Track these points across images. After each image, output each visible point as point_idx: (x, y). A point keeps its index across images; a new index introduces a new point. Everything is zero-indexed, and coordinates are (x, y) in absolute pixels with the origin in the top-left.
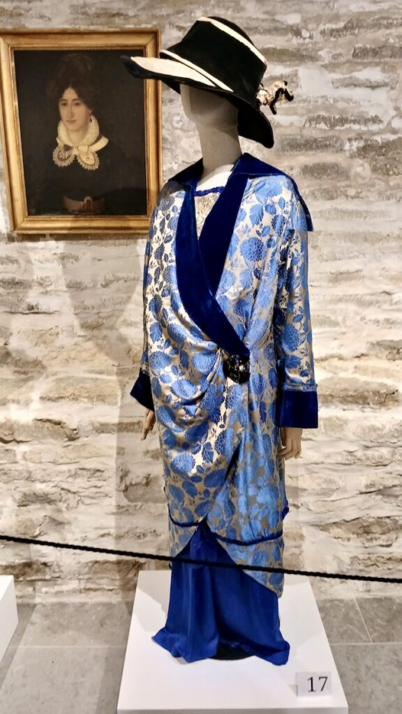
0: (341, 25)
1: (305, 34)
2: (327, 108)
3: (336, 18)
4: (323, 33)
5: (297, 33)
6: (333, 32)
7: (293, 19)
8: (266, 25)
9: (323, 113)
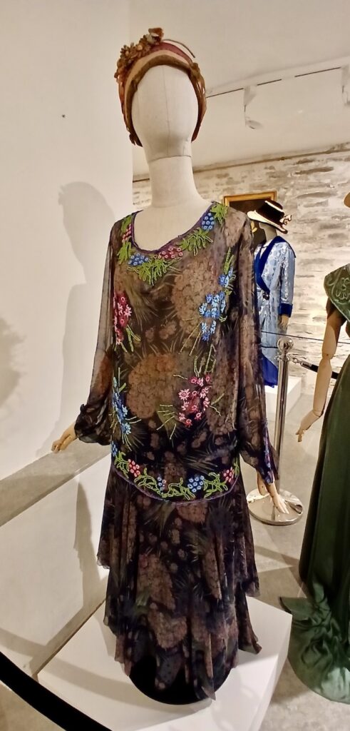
0: (346, 182)
1: (331, 186)
2: (339, 212)
3: (344, 179)
4: (339, 185)
5: (329, 186)
6: (343, 185)
7: (327, 181)
8: (317, 184)
9: (338, 215)
